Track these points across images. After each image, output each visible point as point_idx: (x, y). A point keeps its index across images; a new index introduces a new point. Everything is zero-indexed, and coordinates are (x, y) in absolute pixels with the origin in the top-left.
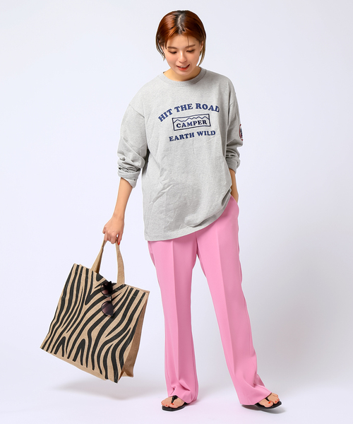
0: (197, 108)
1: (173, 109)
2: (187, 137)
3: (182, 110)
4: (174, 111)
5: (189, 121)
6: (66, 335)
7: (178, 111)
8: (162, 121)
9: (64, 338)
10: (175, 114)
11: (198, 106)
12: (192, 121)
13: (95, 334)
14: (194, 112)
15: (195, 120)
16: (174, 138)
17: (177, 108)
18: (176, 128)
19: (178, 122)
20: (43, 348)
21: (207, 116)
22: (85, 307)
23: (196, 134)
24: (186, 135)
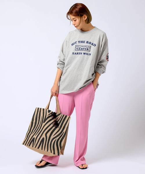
0: (87, 43)
1: (77, 41)
2: (79, 54)
3: (81, 43)
4: (77, 43)
5: (82, 48)
6: (35, 137)
7: (79, 43)
8: (72, 45)
9: (34, 138)
10: (78, 44)
11: (87, 42)
12: (83, 48)
13: (48, 135)
14: (85, 44)
15: (84, 48)
16: (74, 53)
17: (79, 41)
18: (76, 49)
19: (77, 47)
20: (23, 144)
21: (90, 47)
22: (44, 124)
23: (83, 54)
24: (79, 53)
